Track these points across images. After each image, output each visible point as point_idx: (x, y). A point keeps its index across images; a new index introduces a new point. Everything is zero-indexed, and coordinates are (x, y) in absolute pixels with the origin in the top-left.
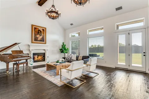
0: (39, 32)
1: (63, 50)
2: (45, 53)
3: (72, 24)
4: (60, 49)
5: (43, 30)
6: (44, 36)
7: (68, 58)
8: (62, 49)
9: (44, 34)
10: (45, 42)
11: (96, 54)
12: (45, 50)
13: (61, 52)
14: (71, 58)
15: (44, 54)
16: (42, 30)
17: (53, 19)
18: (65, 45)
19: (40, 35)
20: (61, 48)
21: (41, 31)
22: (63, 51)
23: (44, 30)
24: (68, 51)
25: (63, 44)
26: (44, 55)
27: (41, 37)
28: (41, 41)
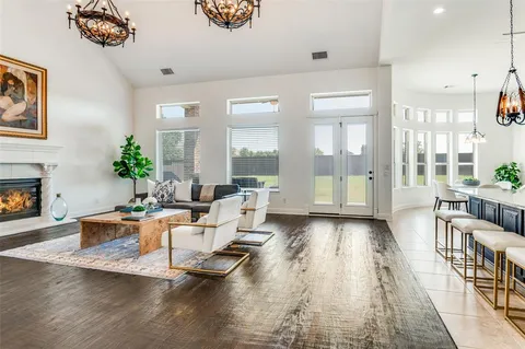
0: (11, 82)
1: (127, 165)
2: (39, 180)
3: (167, 72)
4: (115, 164)
5: (33, 77)
6: (36, 103)
7: (163, 196)
8: (123, 163)
9: (33, 93)
10: (39, 131)
11: (255, 180)
12: (40, 166)
13: (121, 175)
14: (171, 195)
15: (38, 184)
16: (24, 78)
17: (103, 44)
18: (138, 148)
19: (16, 101)
20: (119, 160)
21: (17, 82)
22: (128, 169)
23: (37, 78)
24: (149, 170)
25: (129, 144)
26: (35, 188)
27: (21, 107)
28: (18, 124)
